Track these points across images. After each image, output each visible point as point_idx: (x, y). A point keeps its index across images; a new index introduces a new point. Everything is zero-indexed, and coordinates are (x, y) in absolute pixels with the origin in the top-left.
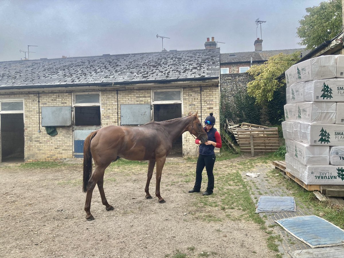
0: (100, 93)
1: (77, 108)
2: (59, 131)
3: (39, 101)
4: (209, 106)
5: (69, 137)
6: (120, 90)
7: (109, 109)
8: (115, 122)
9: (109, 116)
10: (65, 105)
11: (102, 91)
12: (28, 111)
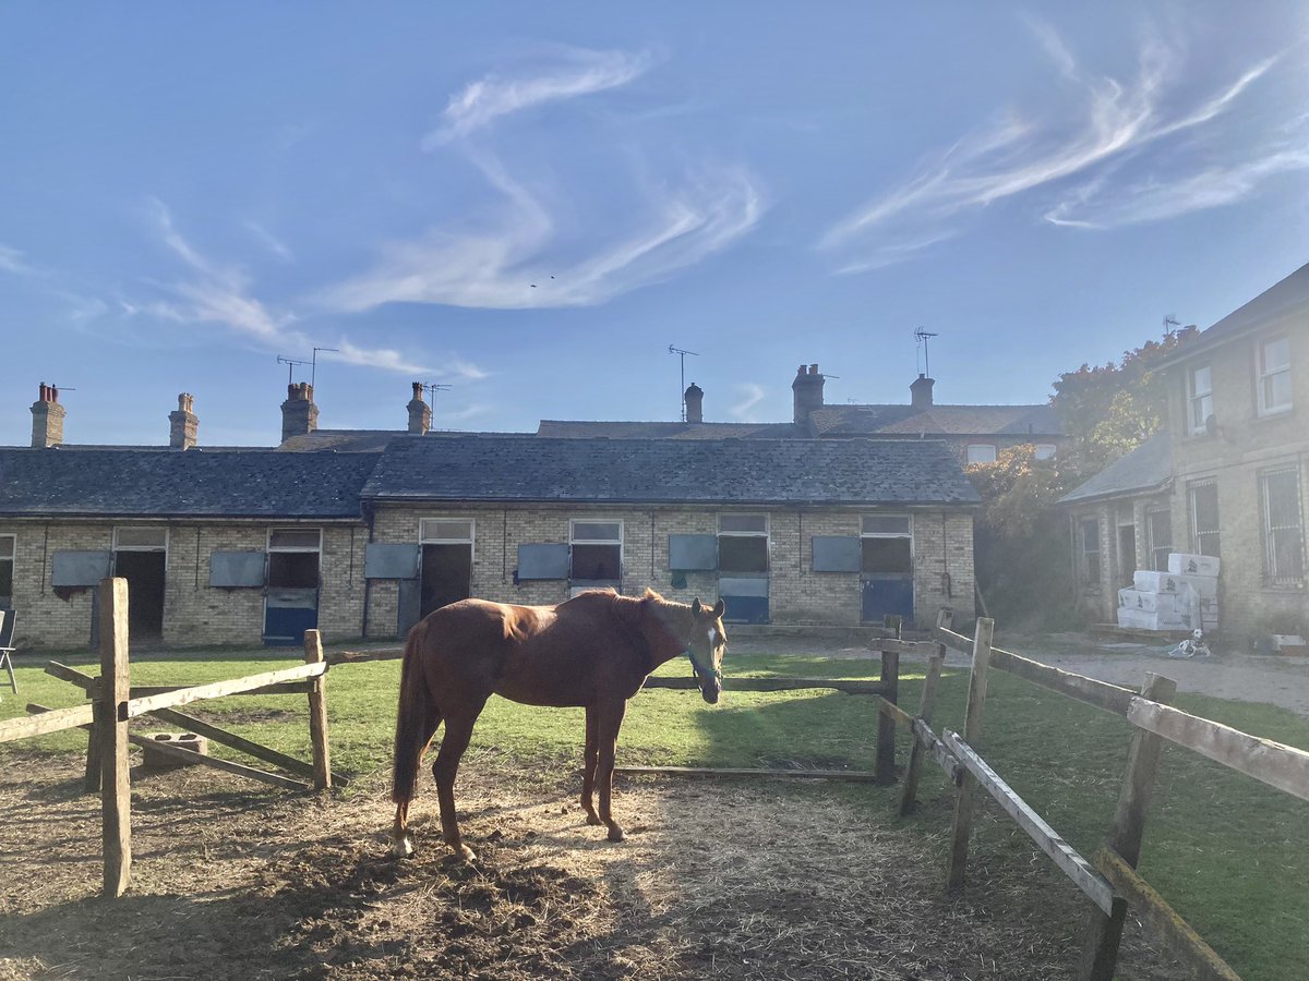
0: (769, 515)
1: (723, 539)
2: (689, 579)
3: (653, 525)
4: (957, 545)
5: (709, 590)
6: (805, 512)
7: (784, 543)
8: (795, 566)
9: (784, 556)
10: (704, 533)
11: (771, 511)
12: (631, 542)
